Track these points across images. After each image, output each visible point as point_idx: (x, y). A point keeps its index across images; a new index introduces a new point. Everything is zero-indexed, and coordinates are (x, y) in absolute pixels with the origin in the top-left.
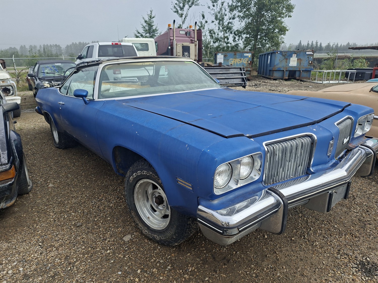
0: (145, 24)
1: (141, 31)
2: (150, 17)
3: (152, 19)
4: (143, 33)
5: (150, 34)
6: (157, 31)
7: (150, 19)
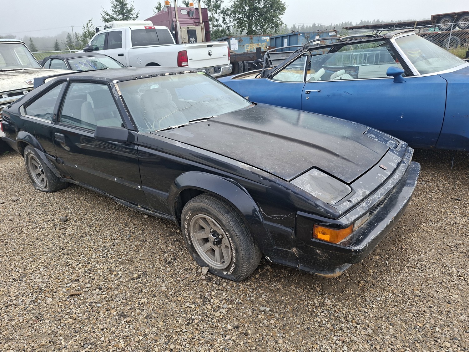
0: (115, 2)
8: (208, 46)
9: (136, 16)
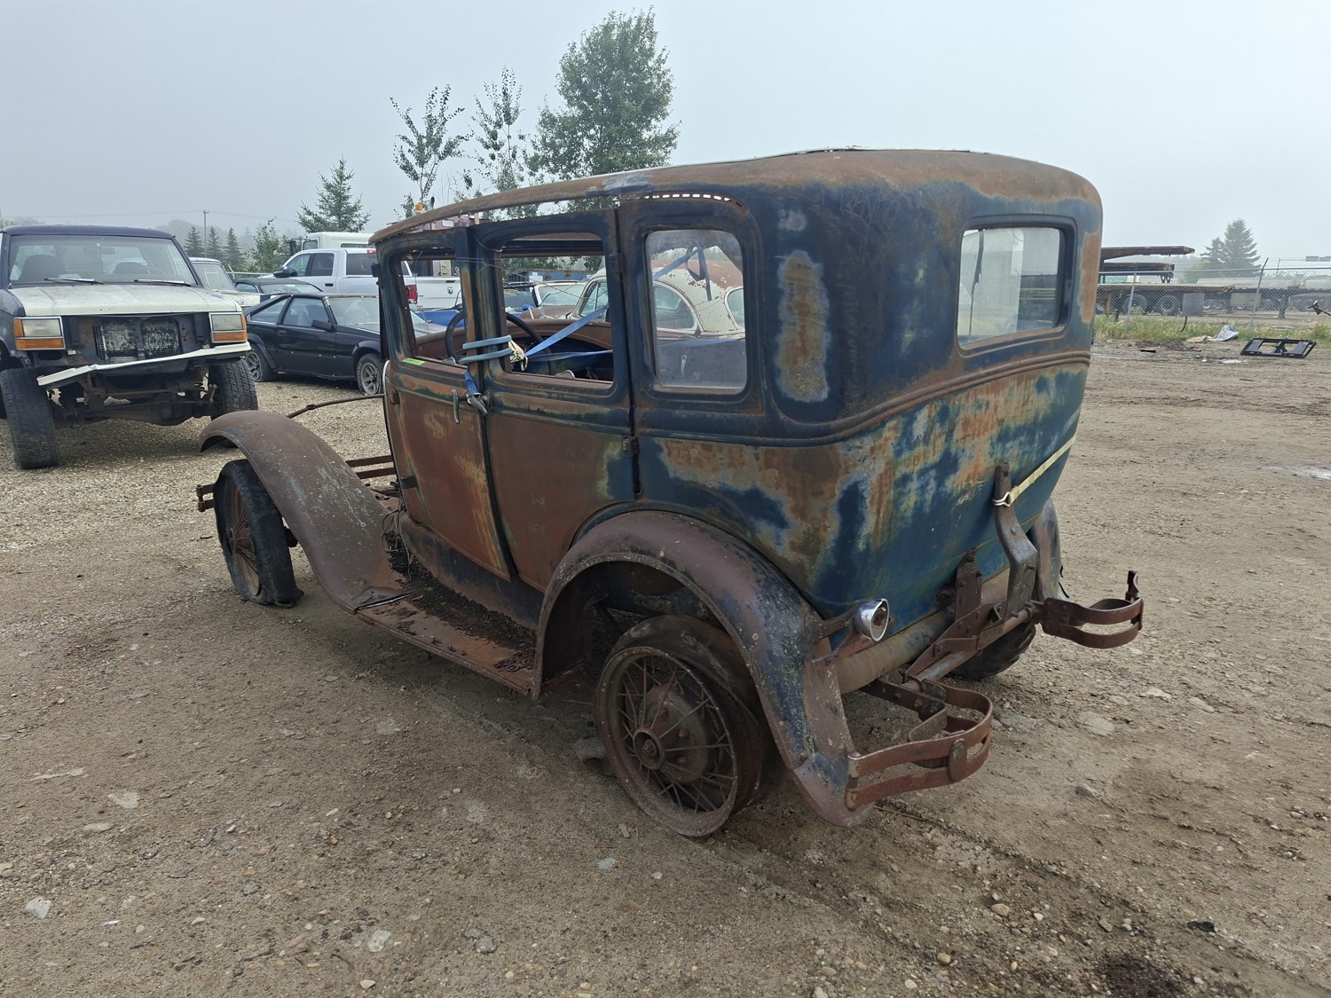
0: (326, 193)
1: (316, 210)
2: (341, 177)
3: (344, 182)
4: (321, 213)
5: (340, 219)
6: (356, 211)
7: (339, 180)
8: (448, 282)
9: (363, 220)
